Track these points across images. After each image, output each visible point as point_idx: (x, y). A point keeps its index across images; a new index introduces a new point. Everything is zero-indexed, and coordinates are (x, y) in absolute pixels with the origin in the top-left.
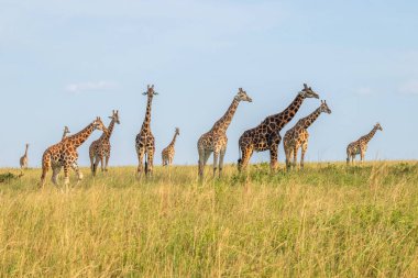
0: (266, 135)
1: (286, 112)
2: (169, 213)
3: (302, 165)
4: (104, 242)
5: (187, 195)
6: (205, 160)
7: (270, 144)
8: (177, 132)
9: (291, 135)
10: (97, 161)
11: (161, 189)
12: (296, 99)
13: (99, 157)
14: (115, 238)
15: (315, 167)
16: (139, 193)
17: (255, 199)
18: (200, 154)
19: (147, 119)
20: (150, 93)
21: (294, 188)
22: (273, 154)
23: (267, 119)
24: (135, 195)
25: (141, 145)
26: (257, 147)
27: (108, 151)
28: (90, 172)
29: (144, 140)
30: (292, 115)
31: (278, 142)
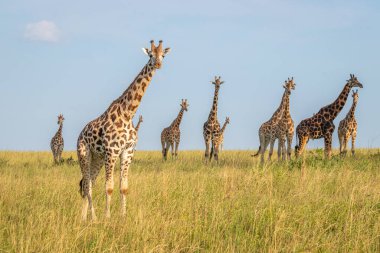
0: (321, 124)
1: (337, 102)
2: (232, 196)
3: (353, 152)
4: (173, 222)
5: (248, 178)
6: (265, 147)
7: (324, 132)
10: (168, 147)
11: (225, 173)
13: (170, 142)
14: (183, 218)
15: (365, 153)
16: (205, 176)
17: (310, 182)
18: (261, 142)
19: (214, 108)
20: (217, 84)
21: (346, 174)
23: (322, 110)
24: (202, 178)
25: (208, 133)
26: (312, 135)
27: (178, 136)
28: (161, 155)
30: (343, 104)
31: (332, 131)
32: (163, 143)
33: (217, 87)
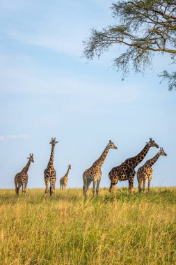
0: (126, 170)
1: (139, 156)
2: (66, 222)
3: (149, 190)
4: (25, 241)
5: (77, 209)
7: (128, 176)
8: (70, 167)
9: (142, 170)
10: (20, 186)
11: (60, 205)
12: (145, 148)
13: (21, 183)
14: (32, 238)
15: (156, 191)
16: (46, 207)
17: (120, 212)
19: (51, 159)
20: (53, 143)
21: (144, 206)
22: (131, 183)
23: (127, 160)
24: (44, 209)
25: (47, 176)
27: (26, 179)
28: (15, 192)
29: (49, 173)
30: (143, 158)
31: (133, 175)
32: (16, 183)
33: (53, 145)
